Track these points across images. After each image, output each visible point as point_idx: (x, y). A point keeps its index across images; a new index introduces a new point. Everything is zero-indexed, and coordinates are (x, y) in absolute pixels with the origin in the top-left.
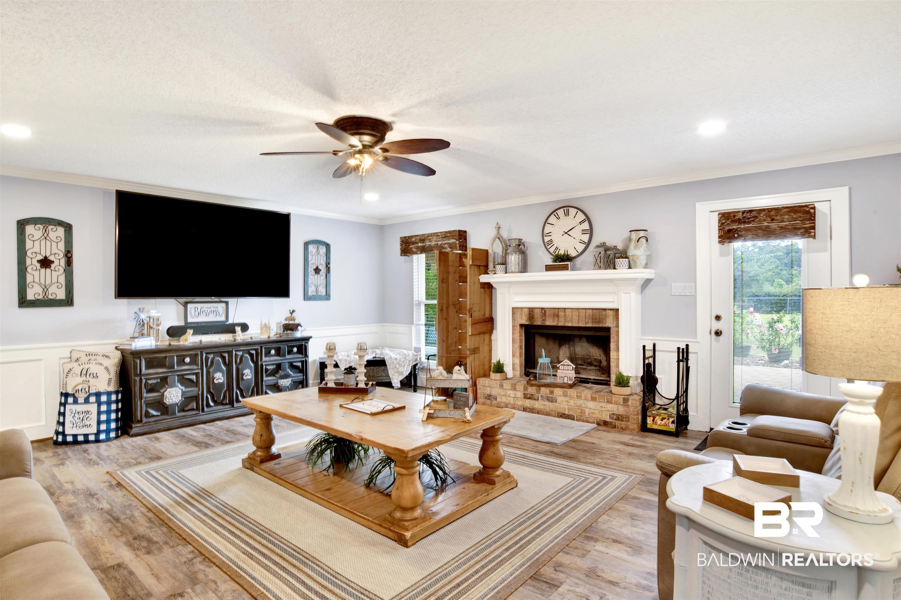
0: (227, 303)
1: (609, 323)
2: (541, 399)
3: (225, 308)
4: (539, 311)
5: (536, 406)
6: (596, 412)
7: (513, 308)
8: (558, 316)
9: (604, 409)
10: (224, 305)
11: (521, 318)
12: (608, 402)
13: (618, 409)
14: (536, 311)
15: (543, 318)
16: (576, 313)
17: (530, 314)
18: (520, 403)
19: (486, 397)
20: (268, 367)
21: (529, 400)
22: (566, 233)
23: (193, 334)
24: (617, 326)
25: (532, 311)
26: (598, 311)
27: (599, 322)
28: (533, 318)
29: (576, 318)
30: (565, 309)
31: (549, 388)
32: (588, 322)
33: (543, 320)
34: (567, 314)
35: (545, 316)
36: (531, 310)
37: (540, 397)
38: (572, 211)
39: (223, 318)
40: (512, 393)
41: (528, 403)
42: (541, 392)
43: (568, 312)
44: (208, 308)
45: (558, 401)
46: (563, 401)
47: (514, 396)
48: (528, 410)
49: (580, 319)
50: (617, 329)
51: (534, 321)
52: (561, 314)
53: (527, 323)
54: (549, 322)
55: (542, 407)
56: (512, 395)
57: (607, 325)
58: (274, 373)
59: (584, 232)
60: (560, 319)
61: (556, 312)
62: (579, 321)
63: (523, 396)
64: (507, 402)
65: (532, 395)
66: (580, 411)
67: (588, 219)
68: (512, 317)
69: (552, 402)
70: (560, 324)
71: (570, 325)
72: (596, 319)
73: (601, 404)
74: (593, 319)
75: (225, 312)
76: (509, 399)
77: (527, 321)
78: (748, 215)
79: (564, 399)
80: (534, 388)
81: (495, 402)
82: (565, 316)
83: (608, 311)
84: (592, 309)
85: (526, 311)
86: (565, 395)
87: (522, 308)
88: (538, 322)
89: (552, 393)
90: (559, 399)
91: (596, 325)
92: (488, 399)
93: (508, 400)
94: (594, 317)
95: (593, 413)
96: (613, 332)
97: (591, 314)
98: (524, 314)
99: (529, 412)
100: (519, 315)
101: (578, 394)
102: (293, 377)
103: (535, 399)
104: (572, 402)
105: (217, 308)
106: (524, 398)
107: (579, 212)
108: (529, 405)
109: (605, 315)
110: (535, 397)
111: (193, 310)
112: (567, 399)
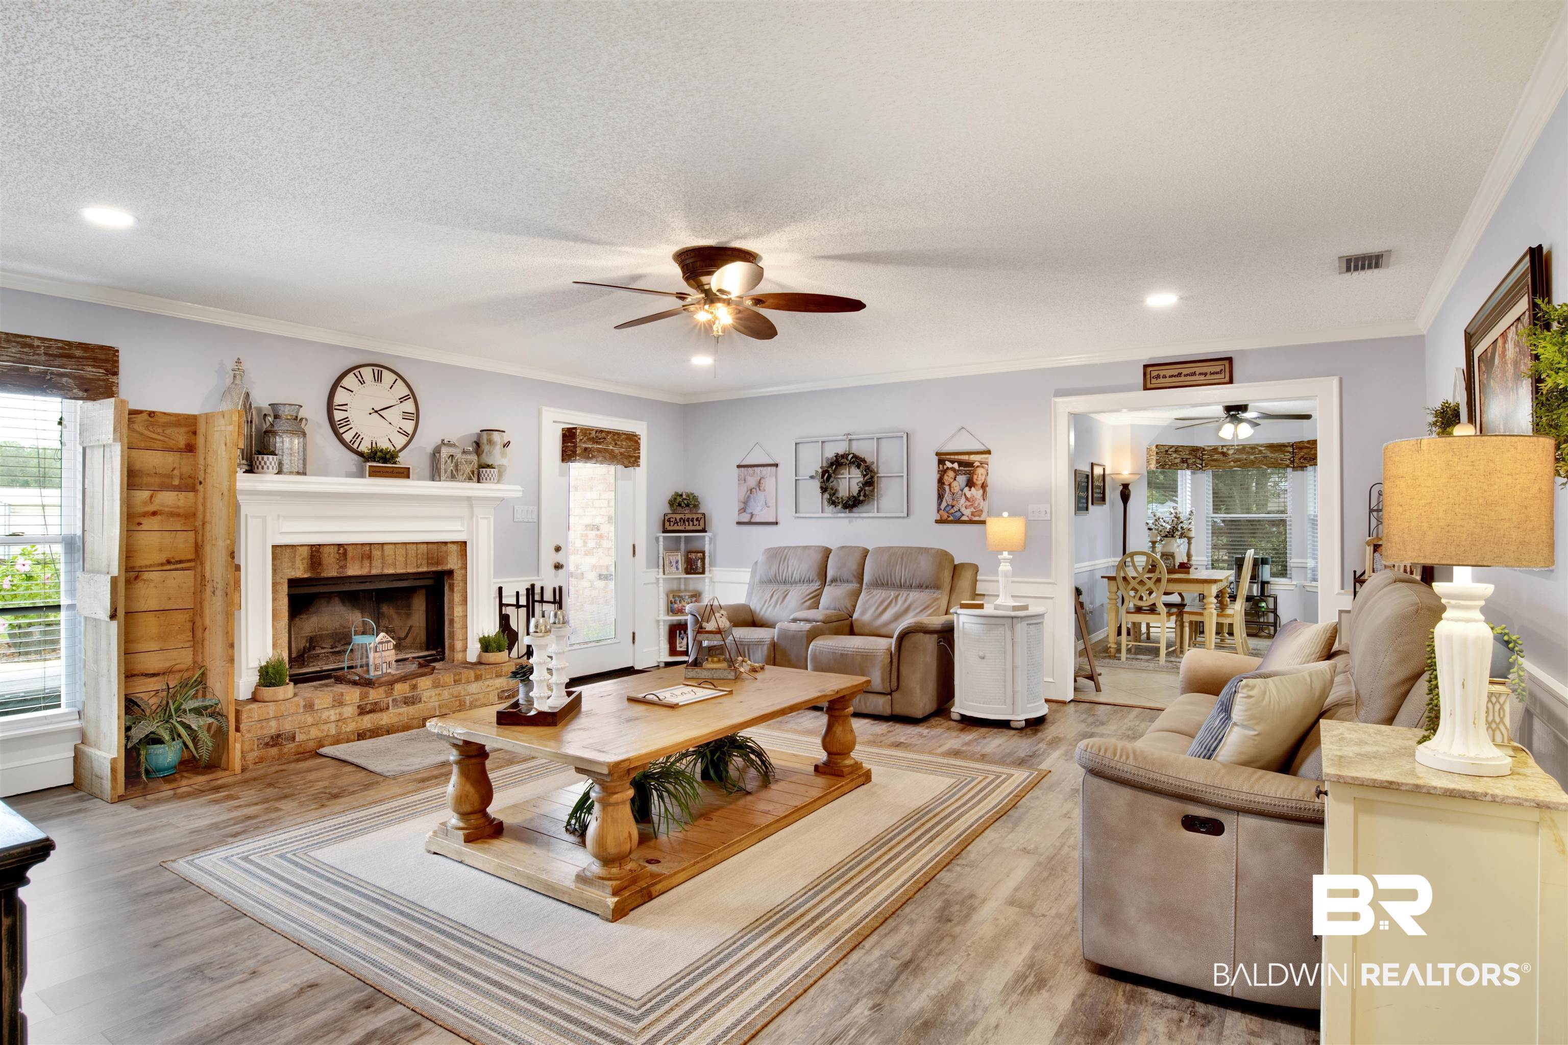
1: (452, 563)
2: (393, 706)
4: (333, 550)
5: (383, 722)
6: (481, 696)
7: (273, 546)
8: (370, 557)
9: (491, 689)
11: (293, 567)
12: (497, 676)
13: (508, 683)
14: (326, 550)
15: (342, 563)
16: (401, 551)
17: (312, 557)
18: (351, 727)
19: (267, 744)
21: (371, 715)
22: (376, 412)
24: (465, 567)
25: (318, 551)
26: (435, 546)
27: (438, 564)
28: (320, 564)
29: (401, 559)
30: (383, 544)
31: (408, 682)
32: (421, 564)
33: (341, 567)
34: (386, 553)
35: (346, 559)
36: (316, 552)
37: (390, 702)
38: (388, 377)
40: (333, 714)
41: (367, 722)
42: (395, 693)
43: (388, 550)
45: (424, 699)
46: (431, 697)
47: (338, 717)
48: (368, 734)
49: (409, 562)
50: (463, 571)
51: (323, 570)
52: (376, 553)
53: (306, 576)
54: (354, 570)
55: (395, 720)
56: (333, 718)
57: (449, 566)
59: (406, 416)
60: (374, 563)
61: (367, 551)
62: (406, 564)
63: (356, 712)
64: (320, 734)
65: (376, 703)
66: (458, 703)
67: (412, 395)
68: (273, 564)
69: (413, 703)
70: (374, 572)
71: (391, 571)
72: (433, 558)
73: (487, 683)
74: (428, 559)
76: (325, 727)
77: (305, 572)
78: (599, 435)
79: (433, 692)
80: (381, 690)
81: (292, 745)
82: (383, 557)
83: (449, 545)
84: (427, 543)
85: (305, 552)
86: (436, 685)
87: (293, 546)
88: (331, 571)
89: (414, 687)
90: (425, 696)
91: (434, 569)
92: (273, 746)
93: (322, 731)
94: (430, 556)
95: (476, 700)
96: (458, 575)
97: (426, 551)
98: (298, 559)
99: (370, 737)
100: (287, 560)
101: (457, 678)
103: (381, 710)
104: (446, 694)
106: (360, 714)
107: (399, 382)
108: (369, 726)
109: (446, 552)
110: (383, 705)
112: (438, 691)
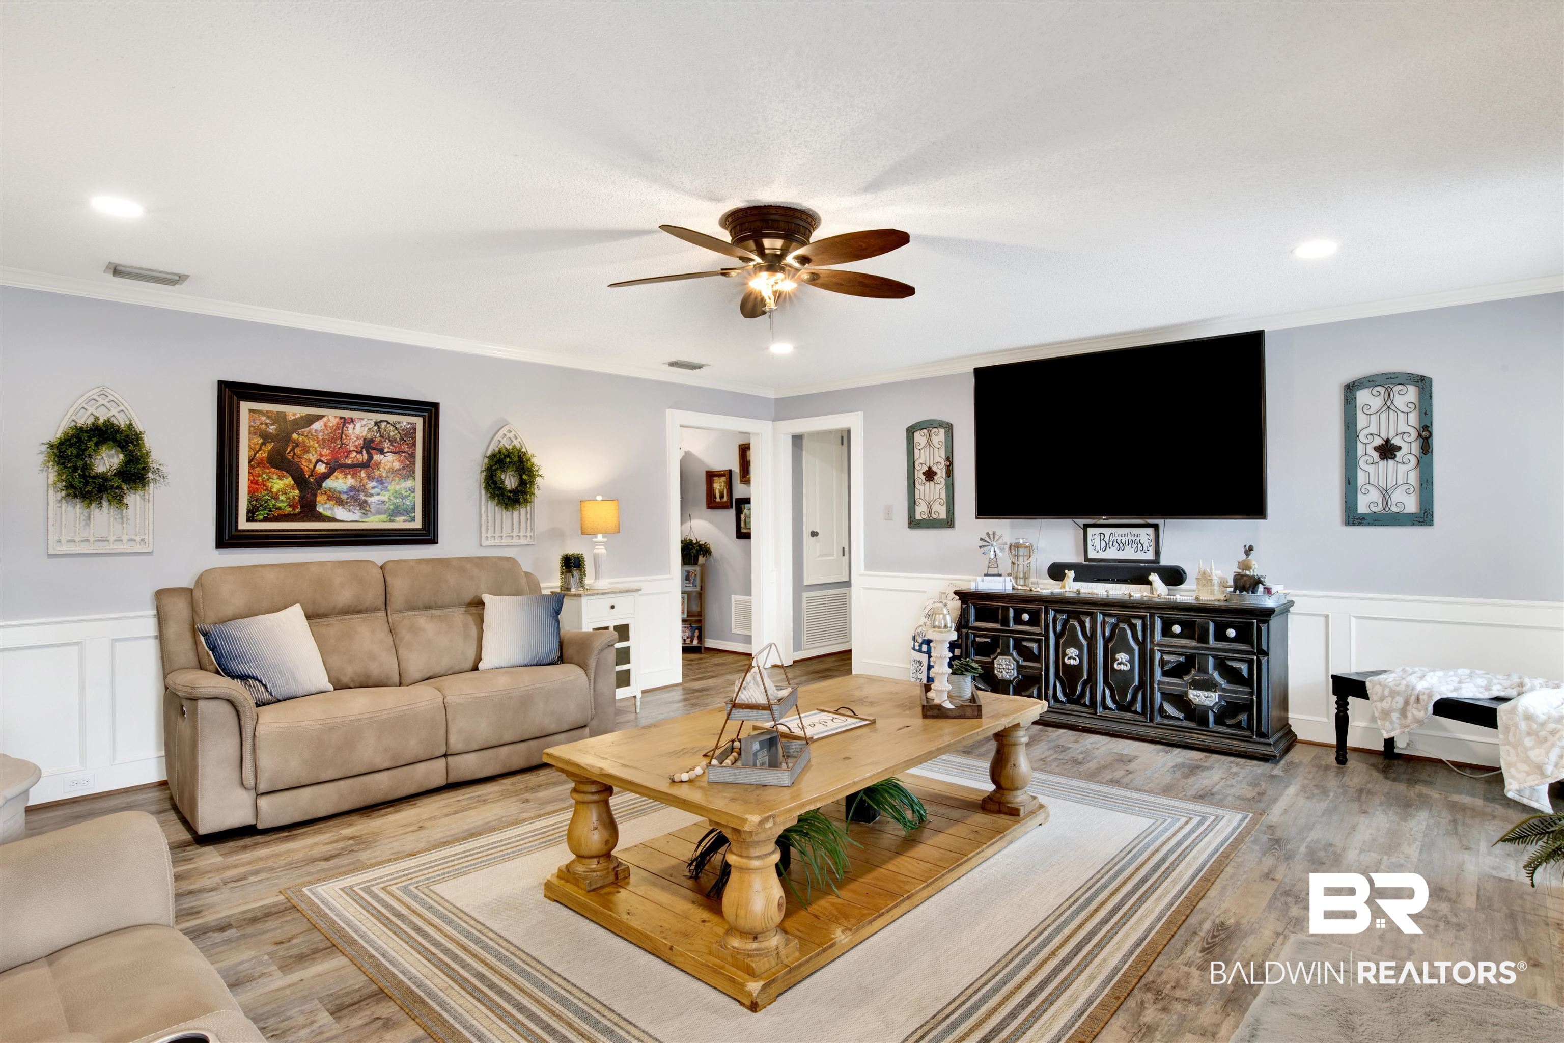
0: (1156, 527)
3: (1152, 537)
10: (1150, 531)
20: (1166, 657)
23: (1075, 580)
39: (1150, 556)
44: (1120, 535)
58: (1177, 671)
75: (1153, 544)
102: (1224, 690)
105: (1138, 535)
111: (1097, 538)
